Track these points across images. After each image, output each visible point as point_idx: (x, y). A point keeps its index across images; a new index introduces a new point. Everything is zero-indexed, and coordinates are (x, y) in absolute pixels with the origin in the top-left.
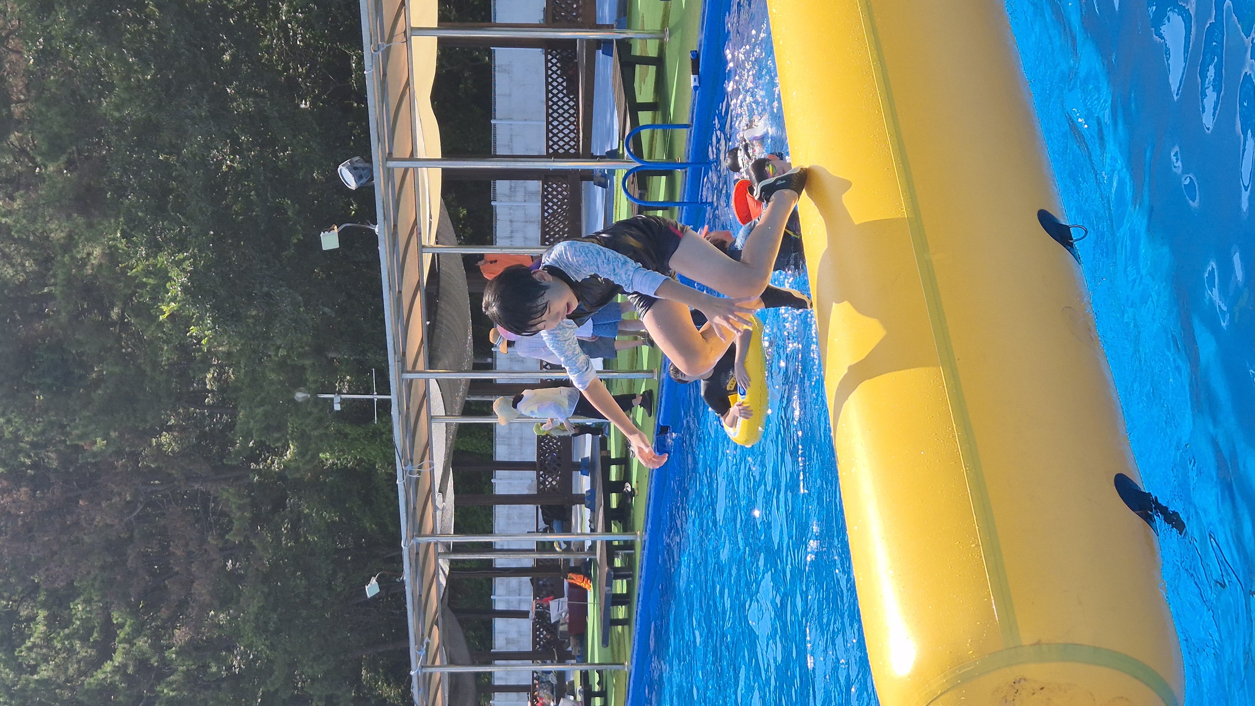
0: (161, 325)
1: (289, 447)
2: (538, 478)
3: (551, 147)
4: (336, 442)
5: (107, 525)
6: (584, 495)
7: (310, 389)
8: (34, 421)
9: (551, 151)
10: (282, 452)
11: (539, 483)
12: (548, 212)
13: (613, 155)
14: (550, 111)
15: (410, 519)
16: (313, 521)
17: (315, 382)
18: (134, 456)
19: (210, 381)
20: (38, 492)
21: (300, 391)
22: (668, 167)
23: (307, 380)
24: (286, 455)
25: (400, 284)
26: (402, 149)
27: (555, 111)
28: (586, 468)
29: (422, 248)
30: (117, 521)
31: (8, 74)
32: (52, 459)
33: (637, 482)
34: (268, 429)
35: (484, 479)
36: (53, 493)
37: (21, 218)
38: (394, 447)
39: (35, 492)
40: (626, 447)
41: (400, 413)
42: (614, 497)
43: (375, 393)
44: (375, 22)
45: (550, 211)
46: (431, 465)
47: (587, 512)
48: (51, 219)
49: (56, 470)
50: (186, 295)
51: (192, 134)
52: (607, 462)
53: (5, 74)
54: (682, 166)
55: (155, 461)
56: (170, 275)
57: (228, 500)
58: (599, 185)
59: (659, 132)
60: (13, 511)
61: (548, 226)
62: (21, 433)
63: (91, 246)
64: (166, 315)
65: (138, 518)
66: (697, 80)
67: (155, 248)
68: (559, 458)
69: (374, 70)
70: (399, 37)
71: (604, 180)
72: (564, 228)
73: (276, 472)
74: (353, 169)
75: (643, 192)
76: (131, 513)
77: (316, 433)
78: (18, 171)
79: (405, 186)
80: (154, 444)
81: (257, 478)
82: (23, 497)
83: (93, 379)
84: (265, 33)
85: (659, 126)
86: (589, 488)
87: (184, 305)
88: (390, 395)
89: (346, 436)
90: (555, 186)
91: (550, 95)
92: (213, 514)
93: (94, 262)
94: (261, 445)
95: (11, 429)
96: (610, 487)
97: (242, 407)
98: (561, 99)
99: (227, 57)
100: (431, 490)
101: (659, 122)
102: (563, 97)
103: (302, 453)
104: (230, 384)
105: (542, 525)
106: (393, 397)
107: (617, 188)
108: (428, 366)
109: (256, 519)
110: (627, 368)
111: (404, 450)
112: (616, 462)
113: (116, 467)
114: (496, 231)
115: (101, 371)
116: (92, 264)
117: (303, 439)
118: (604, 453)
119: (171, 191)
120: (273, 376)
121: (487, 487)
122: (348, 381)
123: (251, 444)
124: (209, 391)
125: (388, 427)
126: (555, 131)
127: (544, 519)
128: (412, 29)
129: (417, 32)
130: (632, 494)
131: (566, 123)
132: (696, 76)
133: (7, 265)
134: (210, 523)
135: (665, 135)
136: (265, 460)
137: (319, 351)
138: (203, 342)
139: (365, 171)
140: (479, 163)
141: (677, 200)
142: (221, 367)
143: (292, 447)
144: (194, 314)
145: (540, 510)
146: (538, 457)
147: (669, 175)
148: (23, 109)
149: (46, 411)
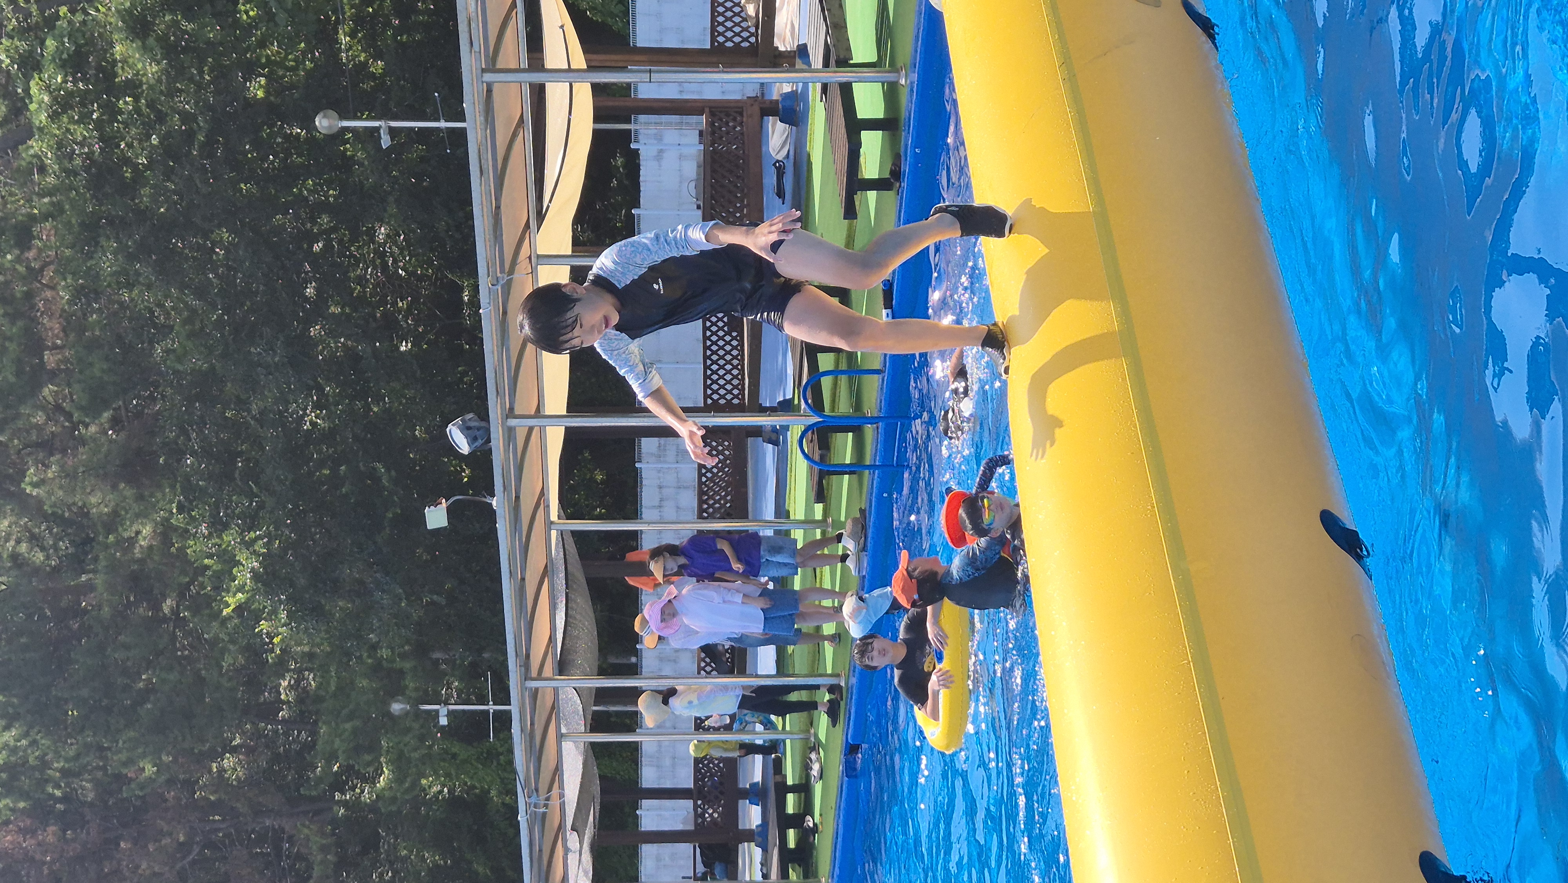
0: (225, 621)
1: (382, 772)
2: (695, 810)
3: (710, 397)
4: (442, 764)
5: (155, 874)
6: (753, 830)
7: (410, 697)
8: (66, 742)
9: (709, 401)
10: (374, 779)
11: (697, 816)
12: (706, 477)
13: (786, 407)
14: (709, 353)
15: (535, 865)
16: (412, 866)
17: (416, 689)
18: (190, 785)
19: (285, 690)
20: (69, 832)
21: (396, 701)
22: (855, 423)
23: (406, 687)
24: (379, 782)
25: (524, 569)
26: (525, 404)
27: (714, 353)
28: (757, 795)
29: (549, 524)
30: (167, 868)
31: (41, 316)
32: (87, 790)
33: (821, 815)
34: (357, 750)
35: (627, 809)
36: (88, 833)
37: (56, 489)
38: (515, 772)
39: (64, 831)
40: (807, 770)
41: (522, 731)
42: (791, 834)
43: (491, 703)
44: (493, 249)
45: (709, 475)
46: (562, 796)
47: (757, 852)
48: (92, 491)
49: (91, 805)
50: (256, 583)
51: (264, 386)
52: (782, 789)
53: (39, 314)
54: (873, 420)
55: (214, 793)
56: (237, 558)
57: (308, 839)
58: (770, 442)
59: (843, 380)
60: (38, 857)
61: (705, 493)
62: (49, 757)
63: (142, 523)
64: (231, 608)
65: (194, 862)
66: (890, 316)
67: (219, 526)
68: (721, 783)
69: (492, 308)
70: (523, 265)
71: (775, 437)
72: (726, 495)
73: (365, 803)
74: (466, 429)
75: (824, 452)
76: (184, 858)
77: (416, 755)
78: (52, 433)
79: (529, 448)
80: (215, 770)
81: (342, 811)
82: (50, 839)
83: (140, 689)
84: (358, 261)
85: (843, 372)
86: (759, 822)
87: (254, 596)
88: (510, 704)
89: (454, 756)
90: (714, 444)
91: (708, 333)
92: (288, 857)
93: (143, 543)
94: (348, 770)
95: (37, 754)
96: (786, 822)
97: (324, 723)
98: (721, 338)
99: (310, 291)
100: (561, 827)
101: (843, 366)
102: (725, 336)
103: (399, 777)
104: (312, 693)
105: (700, 868)
106: (514, 708)
107: (792, 446)
108: (557, 672)
109: (342, 863)
110: (806, 672)
111: (527, 779)
112: (794, 789)
113: (167, 800)
114: (641, 501)
115: (149, 680)
116: (141, 546)
117: (401, 764)
118: (778, 778)
119: (240, 454)
120: (365, 683)
121: (630, 820)
122: (456, 688)
123: (336, 768)
124: (283, 703)
125: (506, 746)
126: (715, 377)
127: (703, 862)
128: (538, 256)
129: (545, 260)
130: (815, 830)
131: (728, 367)
132: (889, 311)
133: (37, 549)
134: (284, 868)
135: (850, 379)
136: (353, 788)
137: (421, 651)
138: (275, 640)
139: (481, 432)
140: (621, 419)
141: (868, 463)
142: (299, 671)
143: (386, 772)
144: (265, 607)
145: (698, 850)
146: (696, 780)
147: (857, 430)
148: (60, 356)
149: (82, 729)
